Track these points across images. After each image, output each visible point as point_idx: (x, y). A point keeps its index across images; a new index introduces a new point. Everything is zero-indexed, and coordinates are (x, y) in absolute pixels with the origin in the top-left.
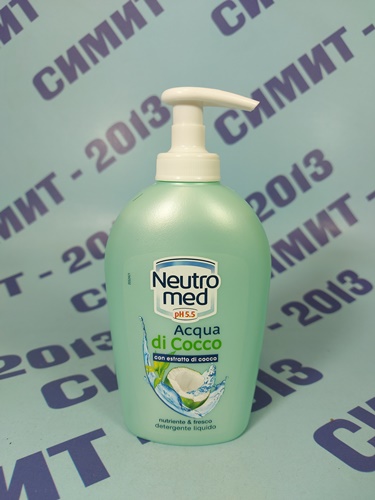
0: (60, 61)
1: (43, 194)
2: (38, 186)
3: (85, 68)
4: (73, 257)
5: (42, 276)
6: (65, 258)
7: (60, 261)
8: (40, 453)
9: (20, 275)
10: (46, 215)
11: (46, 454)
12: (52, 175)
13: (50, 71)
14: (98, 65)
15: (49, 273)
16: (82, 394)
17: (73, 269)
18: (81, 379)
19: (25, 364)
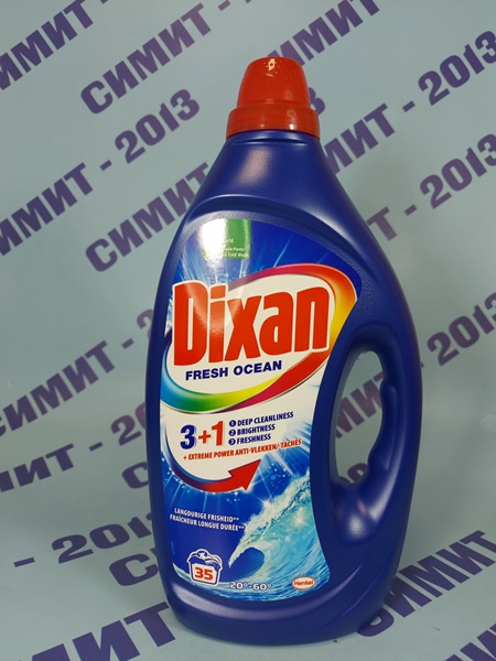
0: (113, 234)
1: (93, 362)
2: (89, 354)
3: (138, 242)
4: (122, 426)
5: (93, 448)
6: (115, 428)
7: (110, 431)
8: (119, 622)
9: (70, 446)
10: (96, 384)
11: (124, 623)
12: (103, 344)
13: (103, 243)
14: (151, 239)
15: (99, 445)
16: (145, 572)
17: (123, 441)
18: (142, 558)
19: (90, 544)
